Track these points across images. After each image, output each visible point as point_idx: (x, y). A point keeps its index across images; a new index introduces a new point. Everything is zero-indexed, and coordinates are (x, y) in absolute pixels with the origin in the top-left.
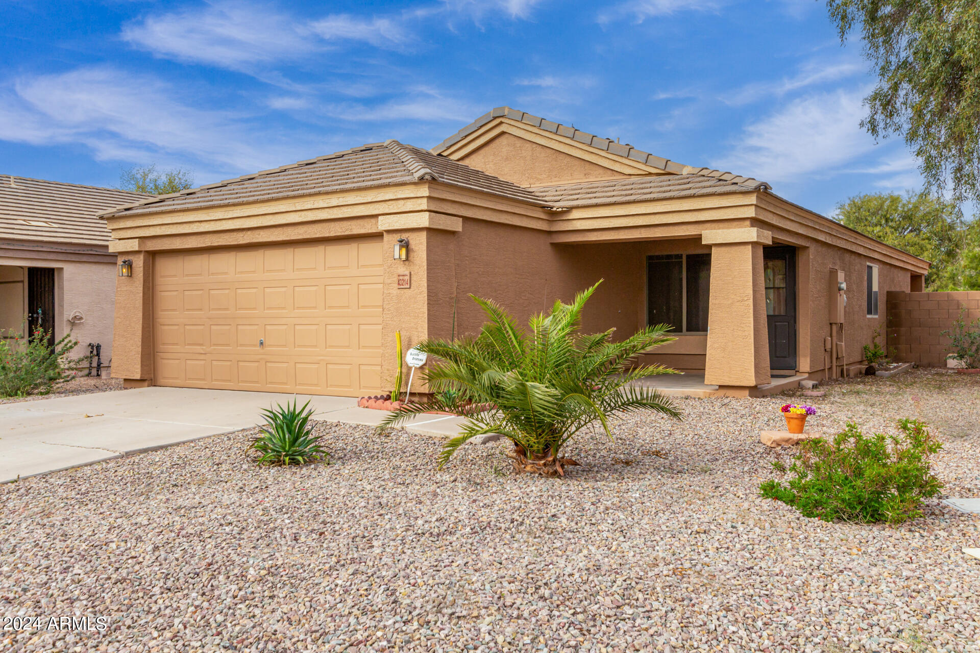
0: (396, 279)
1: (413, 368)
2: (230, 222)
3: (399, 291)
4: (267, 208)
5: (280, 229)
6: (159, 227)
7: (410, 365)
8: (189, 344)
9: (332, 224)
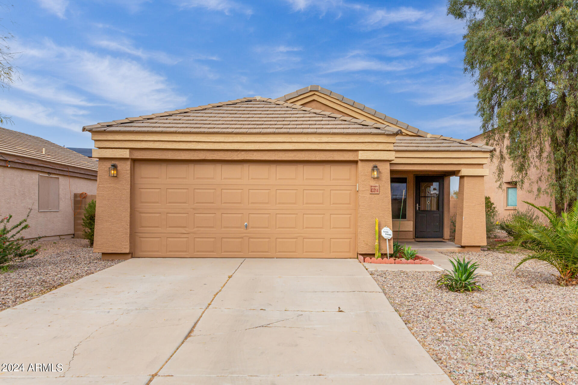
0: (369, 188)
1: (387, 240)
2: (228, 144)
3: (371, 195)
4: (266, 138)
5: (272, 152)
6: (152, 142)
7: (385, 238)
8: (170, 227)
9: (317, 153)
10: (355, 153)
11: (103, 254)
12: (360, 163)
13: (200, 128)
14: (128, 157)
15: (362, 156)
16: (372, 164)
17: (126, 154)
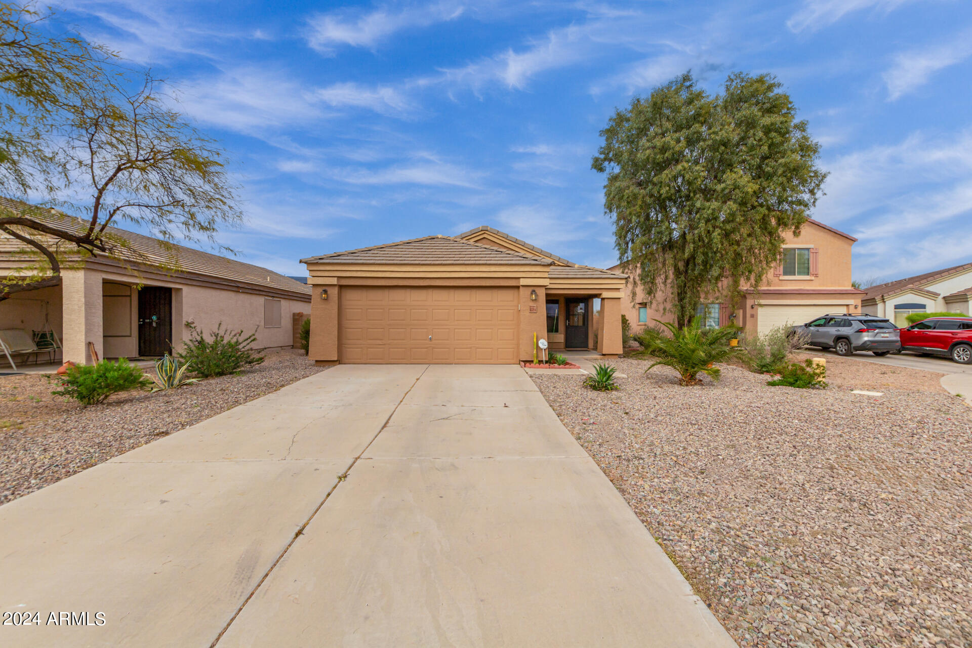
0: (529, 308)
1: (543, 350)
3: (530, 314)
6: (355, 272)
7: (542, 348)
8: (370, 340)
10: (517, 280)
11: (316, 361)
12: (521, 288)
13: (393, 260)
14: (336, 283)
15: (523, 282)
16: (531, 289)
17: (334, 281)
